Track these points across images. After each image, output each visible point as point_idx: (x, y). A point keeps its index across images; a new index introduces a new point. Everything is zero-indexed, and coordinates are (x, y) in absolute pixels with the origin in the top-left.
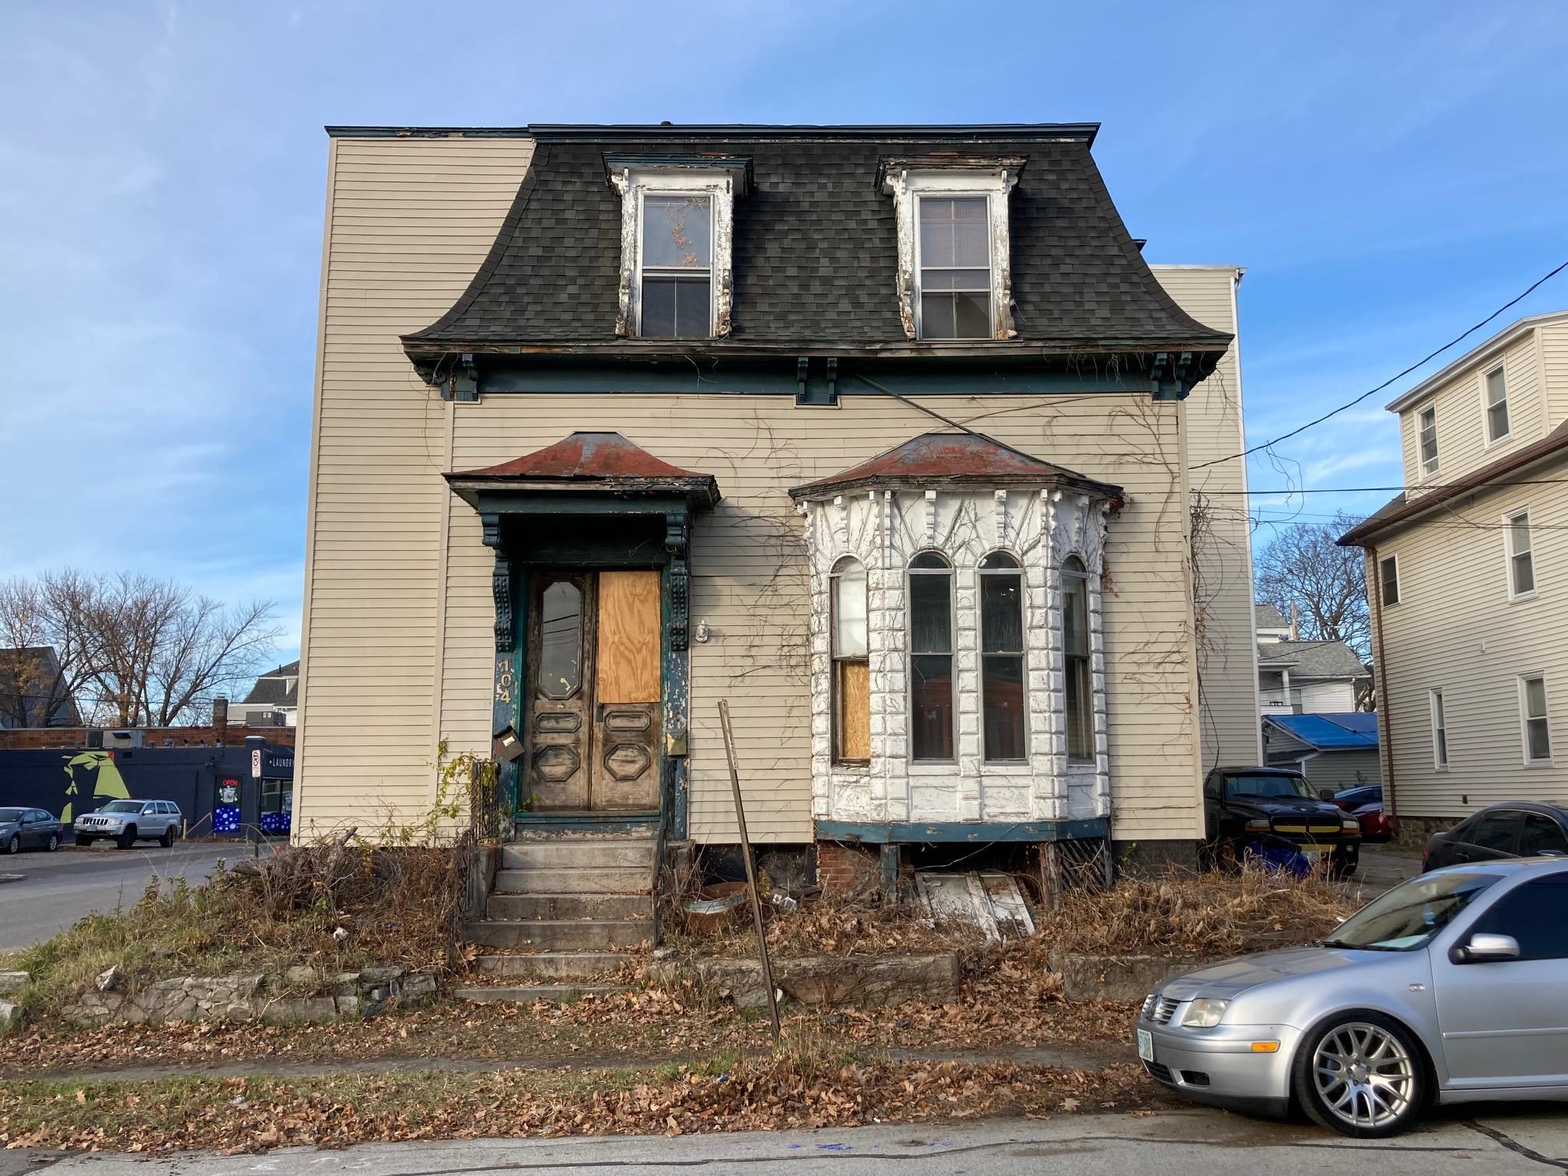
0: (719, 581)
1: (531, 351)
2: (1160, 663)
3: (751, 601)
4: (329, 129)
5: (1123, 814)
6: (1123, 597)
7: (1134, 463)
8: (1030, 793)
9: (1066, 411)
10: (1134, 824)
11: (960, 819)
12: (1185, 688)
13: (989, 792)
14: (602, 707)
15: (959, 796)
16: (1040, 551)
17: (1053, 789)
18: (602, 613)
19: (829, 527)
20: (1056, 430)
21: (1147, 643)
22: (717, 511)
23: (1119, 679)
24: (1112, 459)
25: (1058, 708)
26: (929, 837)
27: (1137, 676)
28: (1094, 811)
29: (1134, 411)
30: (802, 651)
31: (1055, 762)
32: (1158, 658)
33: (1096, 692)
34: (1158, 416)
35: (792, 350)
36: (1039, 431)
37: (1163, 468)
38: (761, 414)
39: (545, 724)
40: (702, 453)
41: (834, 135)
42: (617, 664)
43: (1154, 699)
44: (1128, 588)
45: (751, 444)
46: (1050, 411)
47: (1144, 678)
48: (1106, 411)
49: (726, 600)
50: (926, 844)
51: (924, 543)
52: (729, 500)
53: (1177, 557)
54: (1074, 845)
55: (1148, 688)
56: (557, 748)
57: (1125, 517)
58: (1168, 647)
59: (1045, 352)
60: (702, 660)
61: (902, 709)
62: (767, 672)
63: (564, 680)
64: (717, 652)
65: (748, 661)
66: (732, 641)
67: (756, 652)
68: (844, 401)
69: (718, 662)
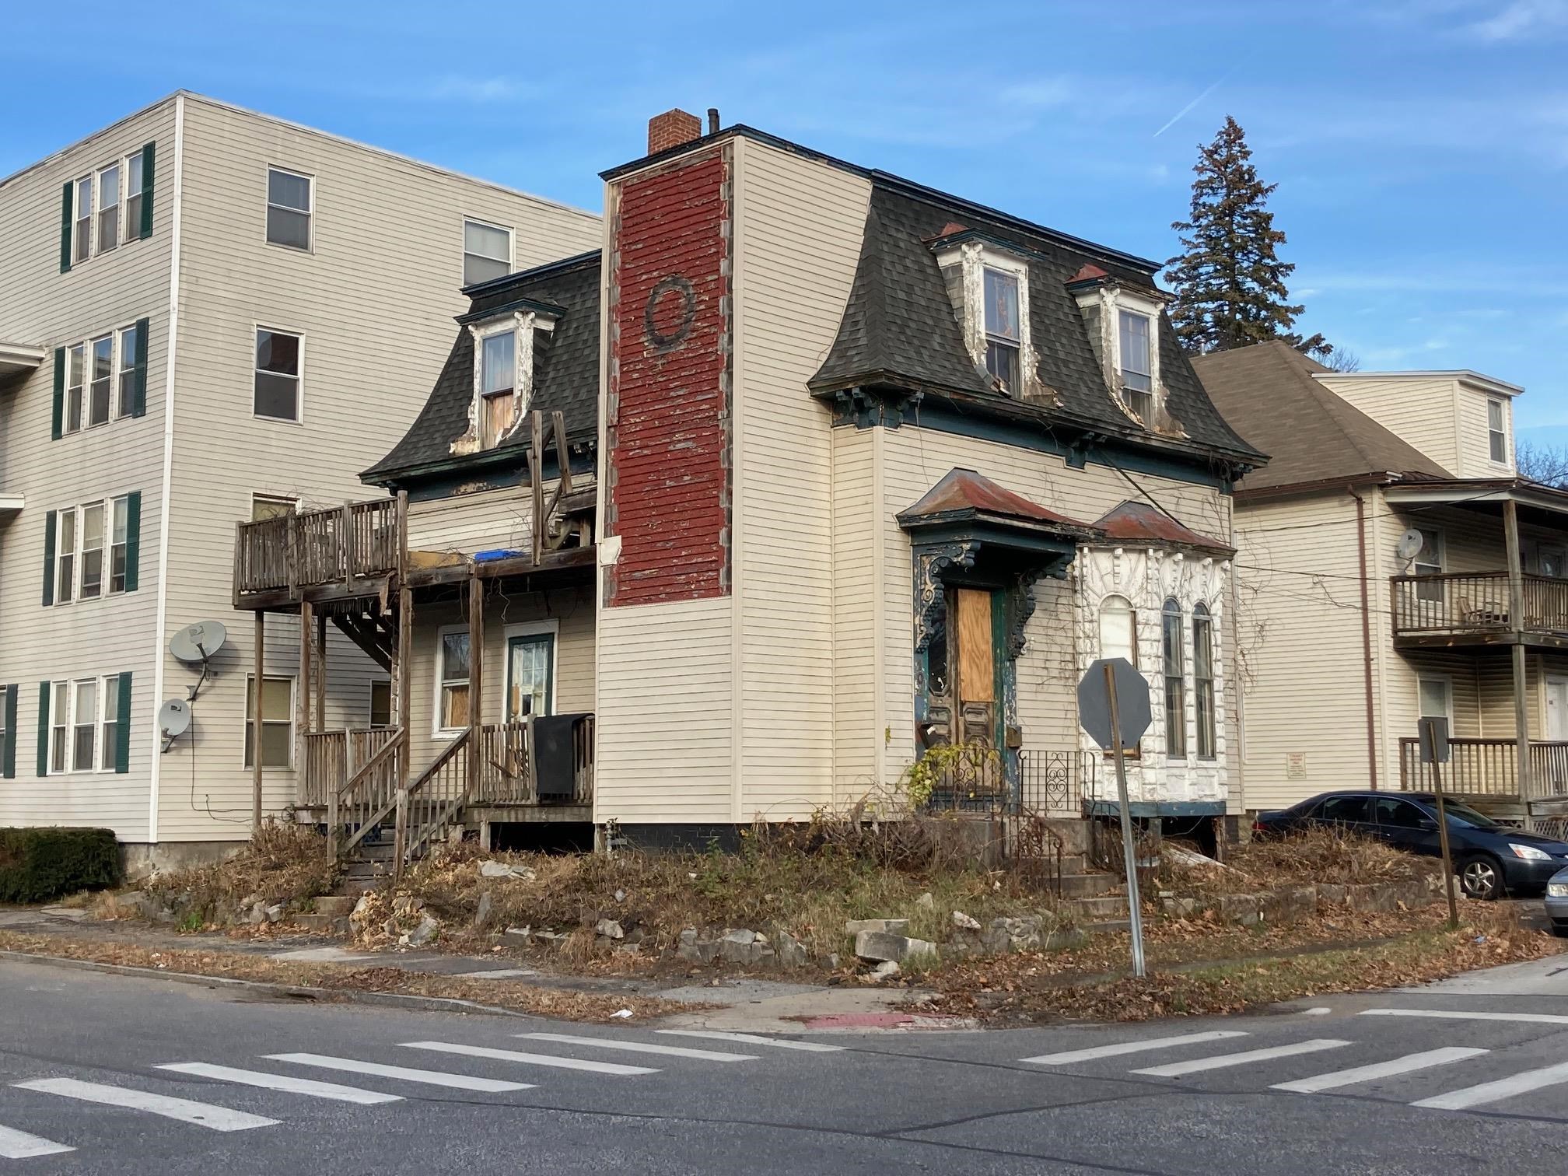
3: (1046, 622)
8: (1215, 780)
9: (1186, 495)
11: (1187, 800)
12: (1235, 707)
13: (1202, 780)
14: (963, 703)
15: (1187, 782)
18: (960, 623)
19: (1098, 569)
26: (1175, 813)
30: (1070, 666)
34: (1221, 506)
41: (1022, 228)
42: (971, 668)
45: (1043, 493)
46: (1177, 493)
48: (1200, 498)
50: (1173, 818)
51: (1170, 592)
59: (1197, 452)
60: (1024, 667)
62: (1054, 681)
63: (940, 680)
64: (1029, 663)
65: (1045, 672)
66: (1035, 655)
67: (1048, 665)
68: (1088, 467)
69: (1029, 671)
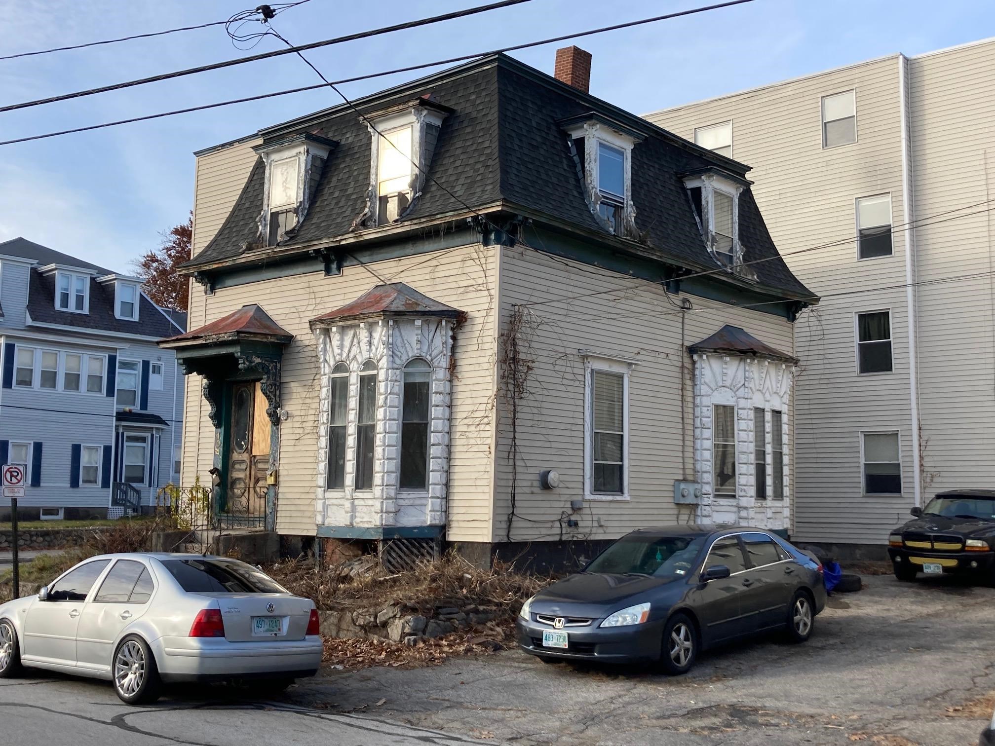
0: (292, 384)
1: (215, 266)
2: (478, 425)
3: (303, 395)
4: (195, 153)
5: (454, 525)
6: (464, 382)
7: (473, 291)
9: (442, 261)
10: (463, 531)
11: (344, 524)
12: (489, 441)
13: (359, 508)
14: (255, 456)
15: (343, 511)
16: (384, 359)
17: (382, 507)
18: (256, 405)
20: (437, 275)
21: (473, 412)
22: (293, 344)
23: (457, 436)
24: (462, 290)
25: (390, 457)
27: (467, 434)
28: (425, 522)
29: (475, 256)
31: (385, 490)
32: (477, 421)
33: (433, 445)
34: (486, 258)
35: (305, 247)
36: (428, 277)
37: (486, 293)
38: (312, 284)
39: (237, 466)
40: (287, 311)
42: (260, 433)
43: (475, 449)
44: (466, 375)
45: (306, 302)
46: (434, 263)
47: (470, 435)
48: (460, 258)
49: (294, 396)
51: (337, 358)
52: (298, 337)
53: (489, 353)
54: (403, 543)
55: (472, 442)
56: (239, 479)
57: (467, 328)
58: (482, 414)
60: (286, 428)
61: (323, 459)
62: (309, 436)
63: (243, 443)
64: (290, 425)
65: (301, 431)
66: (296, 419)
67: (304, 425)
68: (347, 271)
69: (290, 431)
